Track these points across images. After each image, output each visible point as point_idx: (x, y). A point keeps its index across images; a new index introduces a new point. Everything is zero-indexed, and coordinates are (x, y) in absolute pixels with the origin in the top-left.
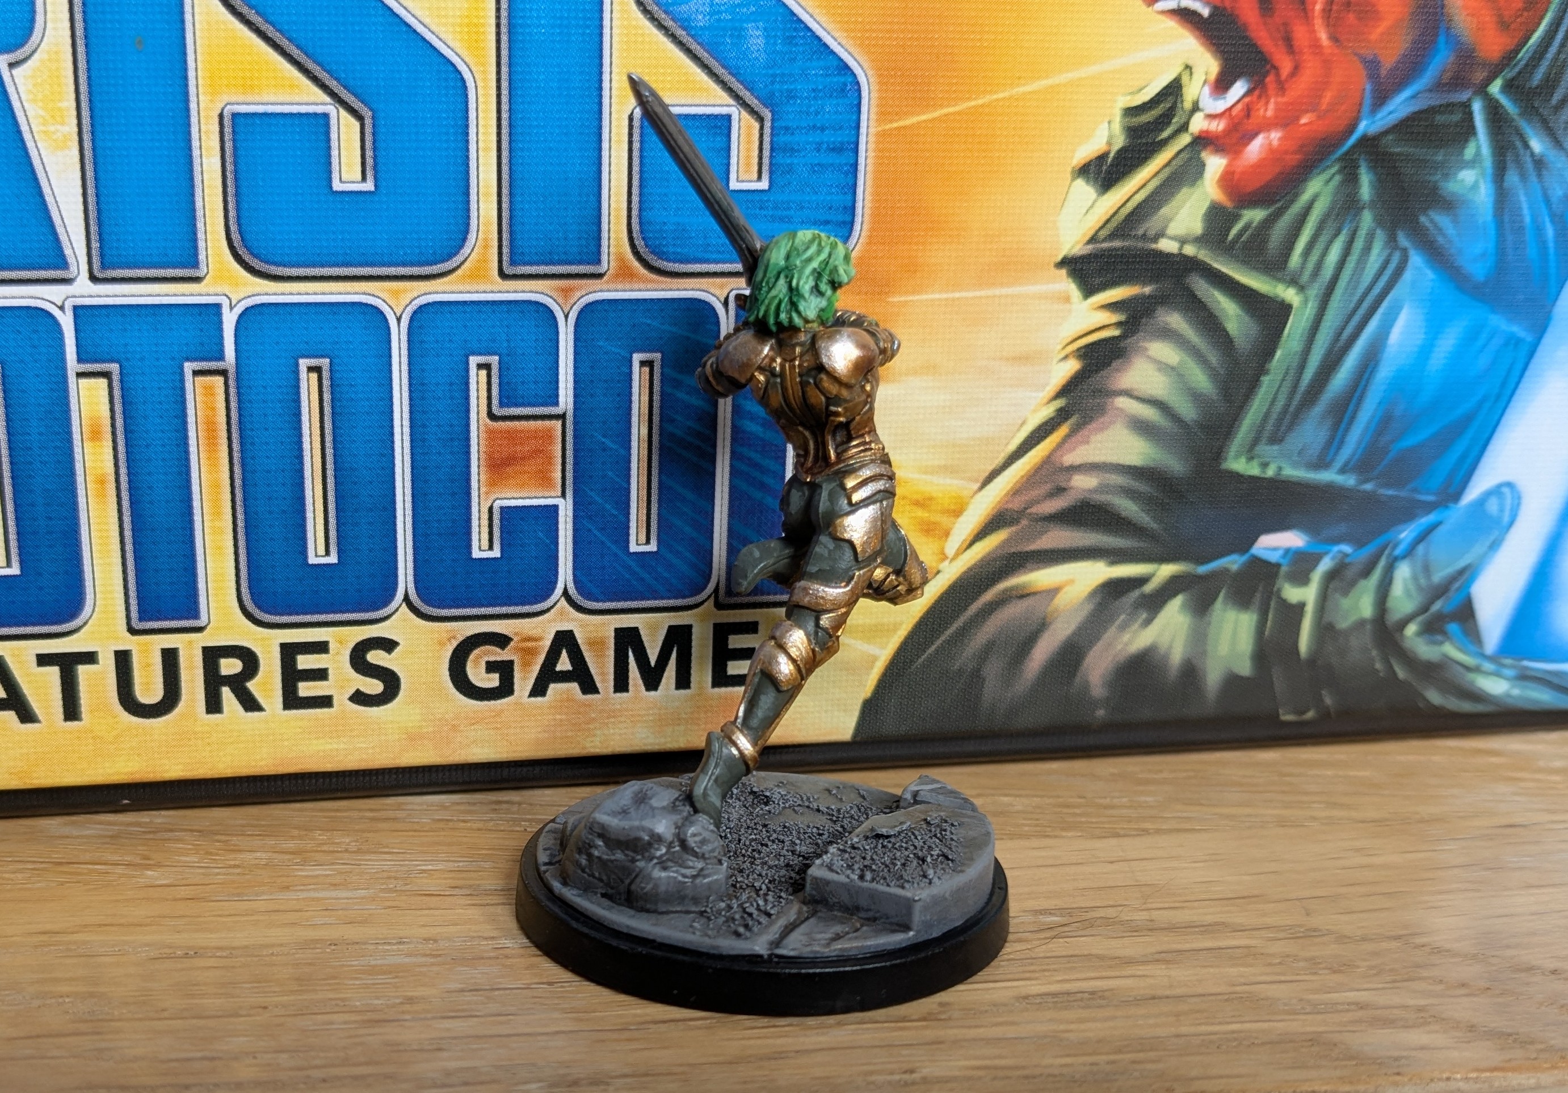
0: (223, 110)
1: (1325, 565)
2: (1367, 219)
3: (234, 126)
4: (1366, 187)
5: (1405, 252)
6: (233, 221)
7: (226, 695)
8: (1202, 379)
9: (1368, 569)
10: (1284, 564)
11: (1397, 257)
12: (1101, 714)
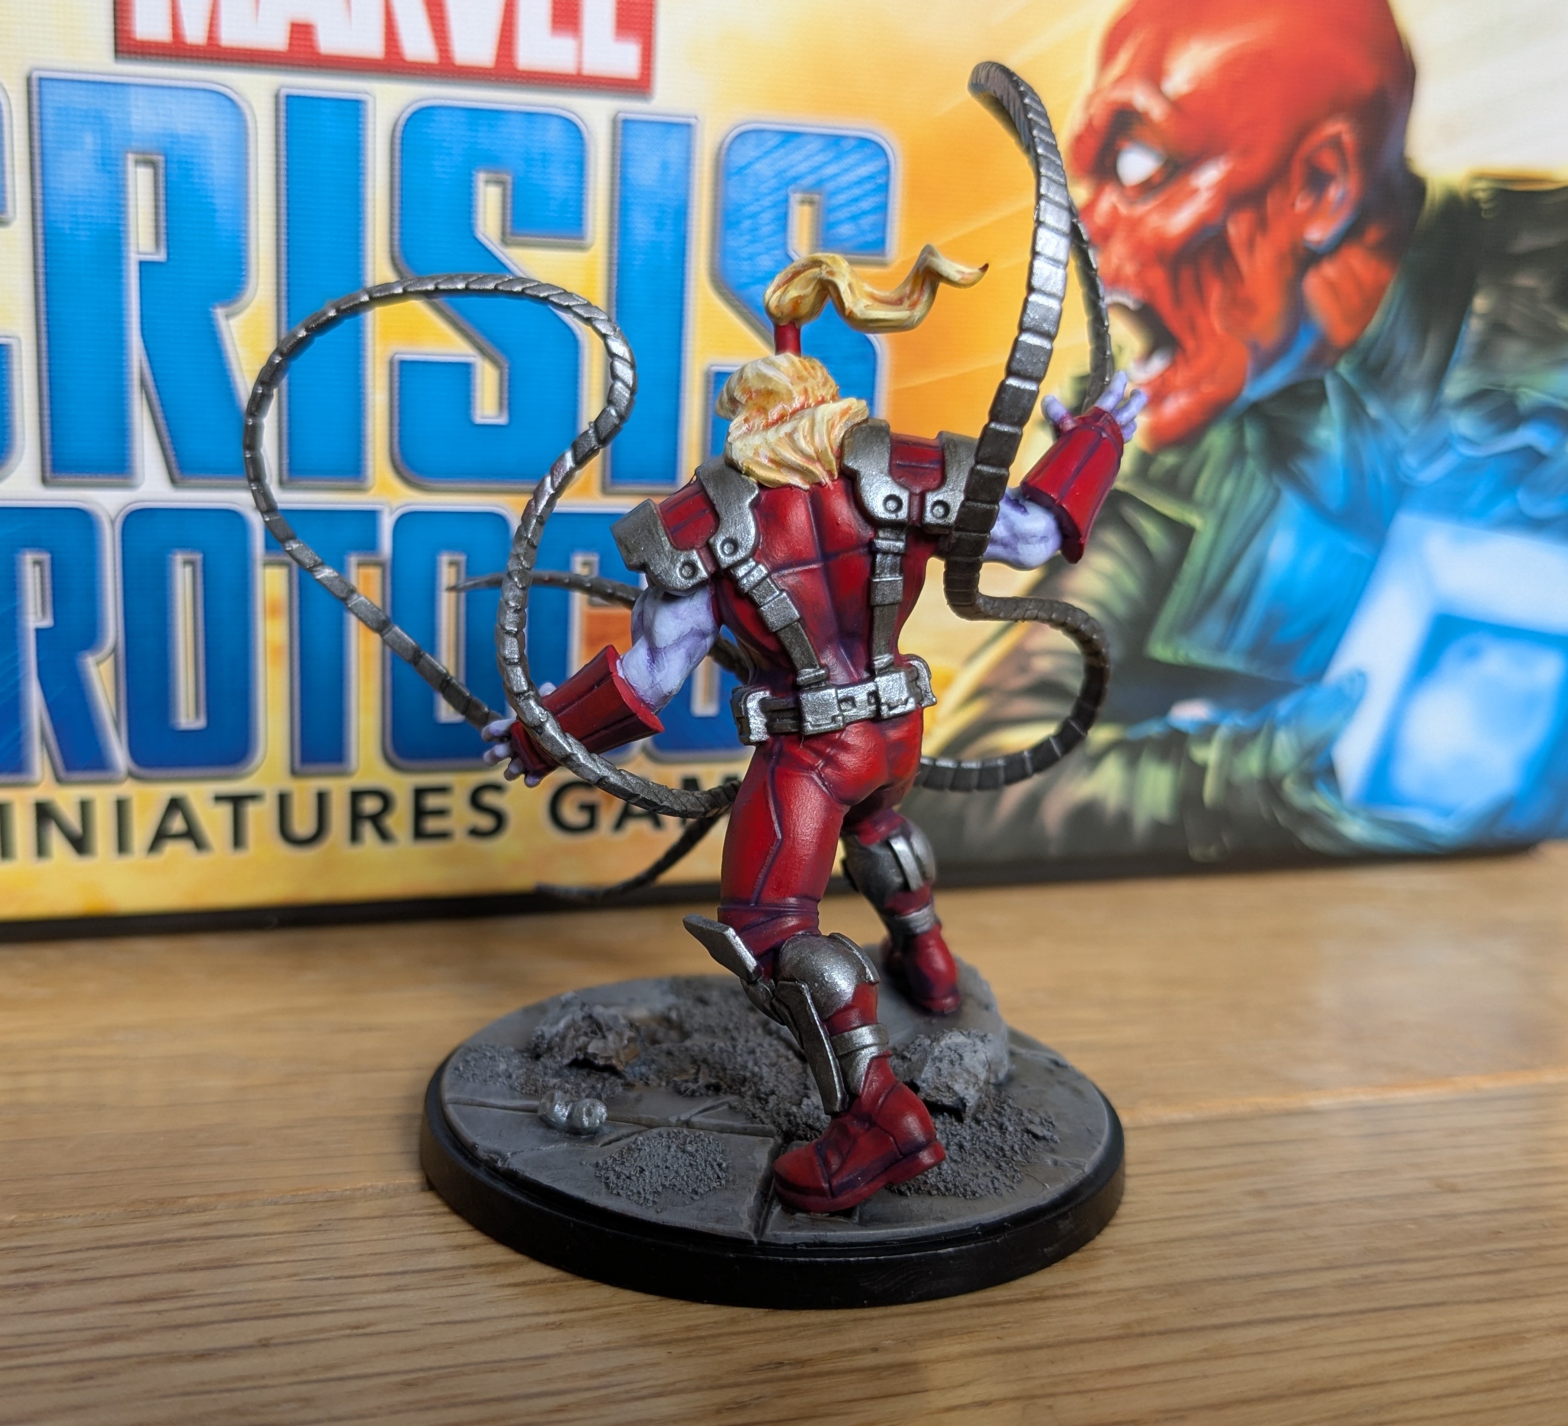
0: (393, 357)
1: (1223, 732)
2: (1251, 464)
3: (401, 370)
4: (1252, 437)
5: (1278, 492)
6: (396, 444)
7: (368, 831)
8: (1131, 584)
9: (1253, 735)
10: (1191, 731)
11: (1271, 493)
12: (1054, 850)
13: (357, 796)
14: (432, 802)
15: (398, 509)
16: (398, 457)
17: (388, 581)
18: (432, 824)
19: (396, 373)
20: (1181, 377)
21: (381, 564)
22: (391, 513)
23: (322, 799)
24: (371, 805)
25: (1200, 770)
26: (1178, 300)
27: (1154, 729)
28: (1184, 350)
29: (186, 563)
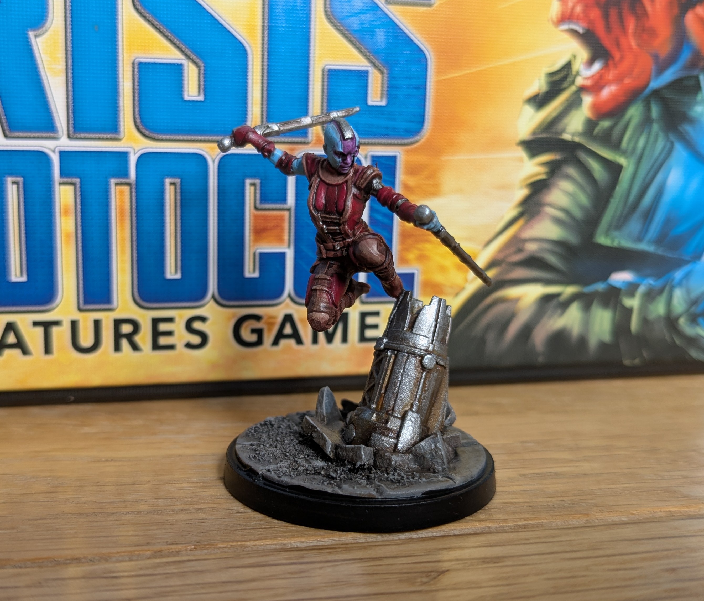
0: (134, 60)
1: (642, 289)
2: (655, 127)
3: (139, 68)
4: (655, 111)
5: (672, 143)
6: (137, 113)
7: (125, 343)
8: (584, 199)
9: (661, 291)
10: (623, 288)
11: (668, 145)
12: (541, 359)
13: (118, 323)
14: (163, 327)
15: (139, 151)
16: (138, 120)
17: (134, 194)
18: (163, 341)
19: (136, 70)
20: (611, 75)
21: (129, 184)
22: (135, 153)
23: (97, 324)
24: (126, 329)
25: (629, 311)
26: (608, 28)
27: (600, 287)
28: (613, 58)
29: (14, 183)
